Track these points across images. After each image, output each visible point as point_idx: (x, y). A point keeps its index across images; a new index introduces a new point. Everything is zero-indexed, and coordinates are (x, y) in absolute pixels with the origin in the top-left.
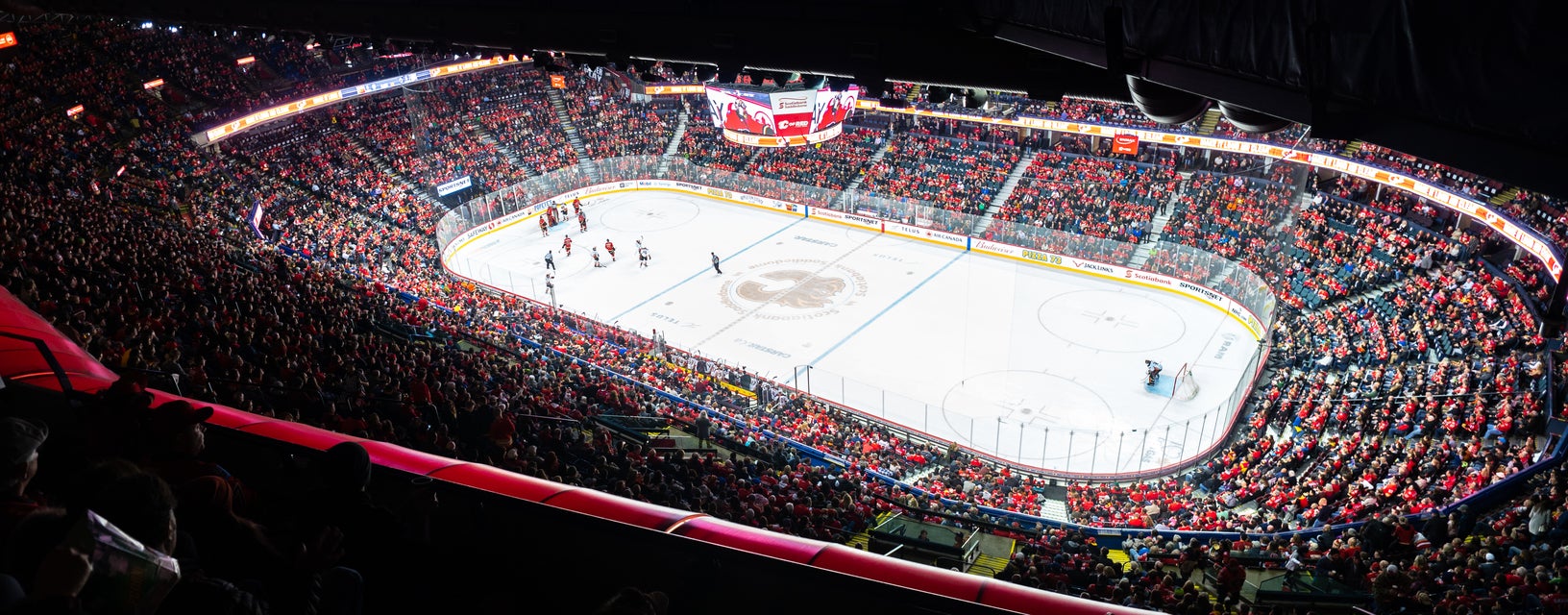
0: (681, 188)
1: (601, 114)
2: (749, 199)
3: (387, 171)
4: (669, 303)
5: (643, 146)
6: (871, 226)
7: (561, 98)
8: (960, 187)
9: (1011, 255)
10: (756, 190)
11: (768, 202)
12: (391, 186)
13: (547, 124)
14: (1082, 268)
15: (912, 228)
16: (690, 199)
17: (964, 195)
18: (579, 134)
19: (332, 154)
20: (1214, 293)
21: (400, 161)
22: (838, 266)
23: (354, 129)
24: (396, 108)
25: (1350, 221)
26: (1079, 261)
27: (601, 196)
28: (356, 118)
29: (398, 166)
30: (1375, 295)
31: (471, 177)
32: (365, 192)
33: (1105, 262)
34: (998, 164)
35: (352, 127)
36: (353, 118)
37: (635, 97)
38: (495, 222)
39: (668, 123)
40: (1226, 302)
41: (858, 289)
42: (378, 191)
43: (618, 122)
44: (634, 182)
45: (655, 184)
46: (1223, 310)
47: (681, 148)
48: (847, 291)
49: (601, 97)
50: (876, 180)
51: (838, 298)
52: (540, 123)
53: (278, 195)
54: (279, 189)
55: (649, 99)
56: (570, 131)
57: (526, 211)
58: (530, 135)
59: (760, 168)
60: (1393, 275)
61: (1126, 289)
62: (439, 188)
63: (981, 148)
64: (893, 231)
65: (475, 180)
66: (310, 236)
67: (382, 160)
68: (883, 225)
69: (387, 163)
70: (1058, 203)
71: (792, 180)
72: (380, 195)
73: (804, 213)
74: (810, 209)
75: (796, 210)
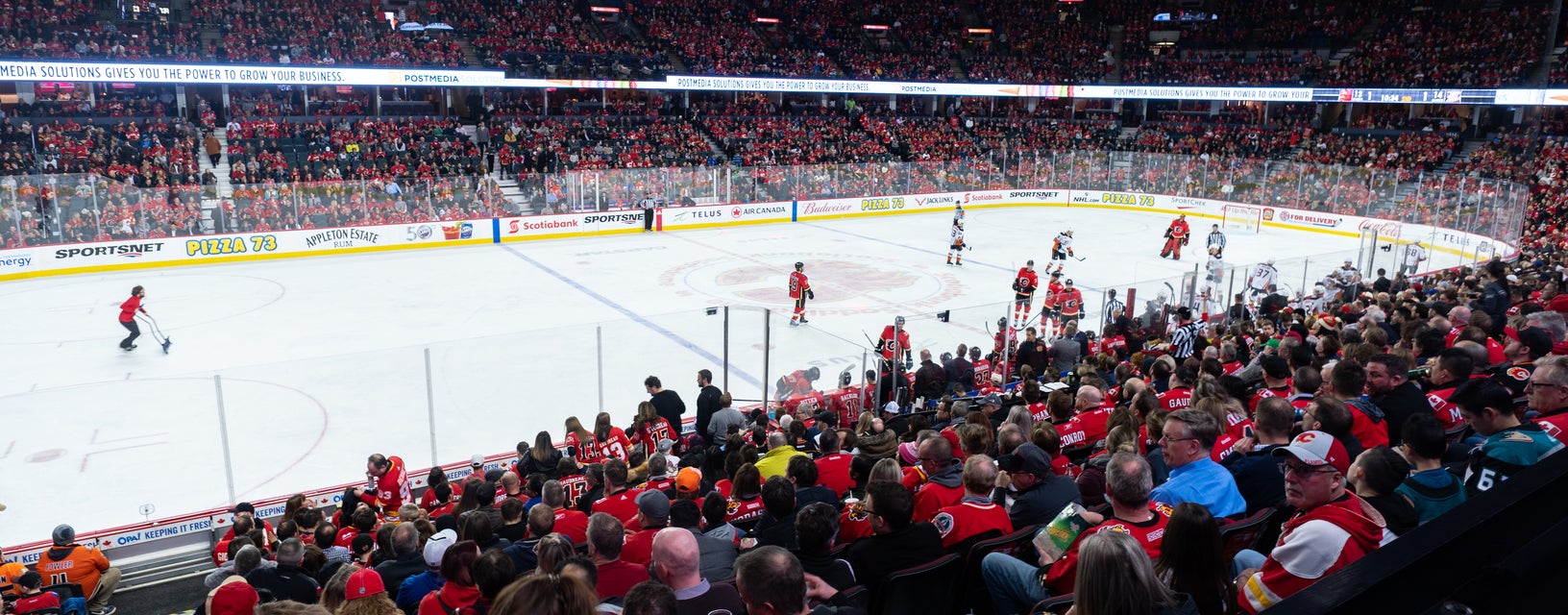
9: (853, 210)
15: (694, 210)
26: (920, 197)
46: (1062, 205)
73: (490, 235)
74: (505, 224)
75: (469, 235)
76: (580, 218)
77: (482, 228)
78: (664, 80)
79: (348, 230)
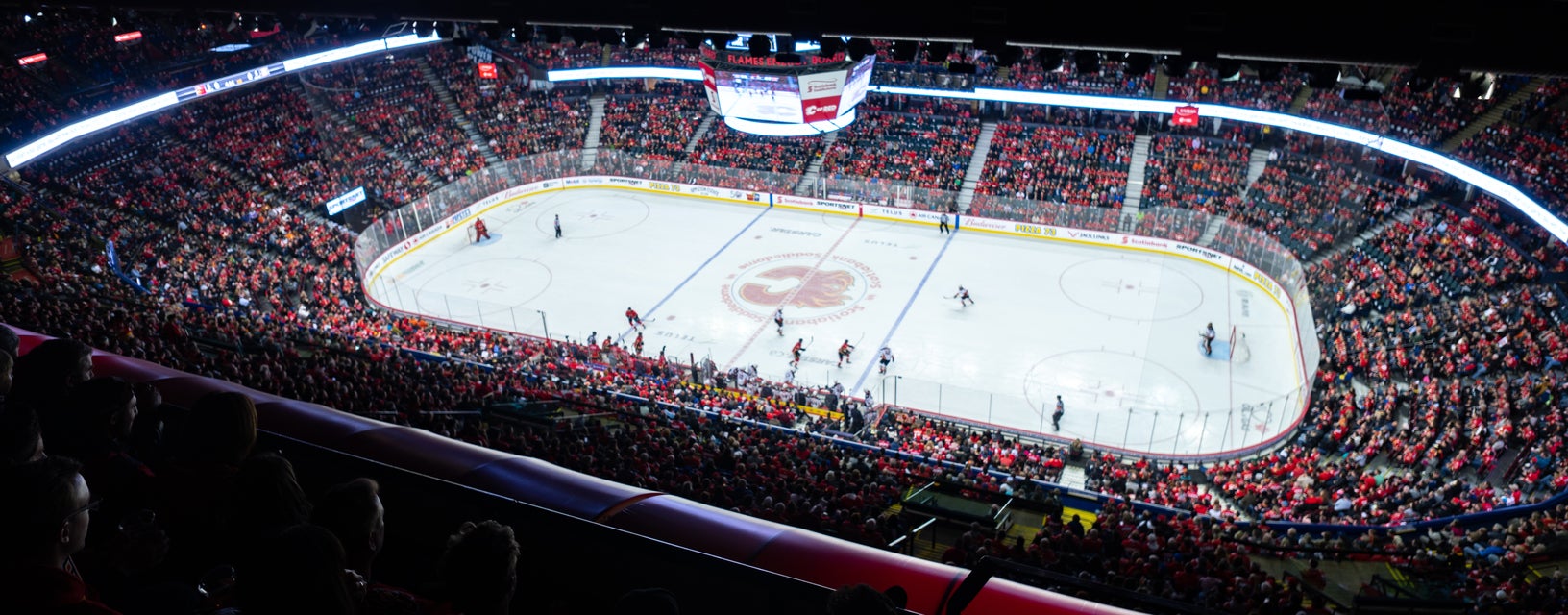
0: (616, 183)
1: (499, 105)
2: (701, 191)
3: (254, 188)
4: (671, 318)
5: (558, 139)
6: (848, 210)
7: (446, 88)
8: (930, 163)
9: (1004, 230)
10: (705, 180)
11: (725, 193)
12: (267, 208)
13: (437, 120)
14: (1078, 238)
15: (891, 209)
16: (632, 195)
17: (936, 173)
18: (477, 129)
19: (179, 173)
20: (1213, 252)
21: (270, 176)
22: (835, 258)
23: (198, 140)
24: (247, 111)
25: (1310, 173)
26: (1074, 231)
27: (524, 200)
28: (196, 126)
29: (269, 182)
30: (1359, 242)
31: (365, 188)
32: (235, 218)
33: (1100, 230)
34: (960, 137)
35: (194, 137)
36: (192, 127)
37: (535, 84)
38: (411, 240)
39: (580, 112)
40: (1226, 260)
41: (869, 282)
42: (252, 214)
43: (522, 115)
44: (559, 180)
45: (585, 181)
46: (1223, 268)
47: (603, 139)
48: (859, 282)
49: (494, 86)
50: (837, 161)
51: (855, 292)
52: (431, 119)
53: (124, 231)
54: (121, 222)
55: (550, 87)
56: (467, 126)
57: (443, 223)
58: (420, 134)
59: (703, 156)
60: (1368, 222)
61: (1125, 255)
62: (328, 205)
63: (937, 122)
64: (874, 214)
65: (369, 192)
66: (187, 281)
67: (245, 175)
68: (861, 209)
69: (251, 179)
70: (1033, 174)
71: (744, 167)
72: (257, 220)
73: (769, 202)
74: (776, 197)
75: (758, 200)
76: (814, 201)
77: (764, 197)
78: (973, 91)
79: (709, 188)
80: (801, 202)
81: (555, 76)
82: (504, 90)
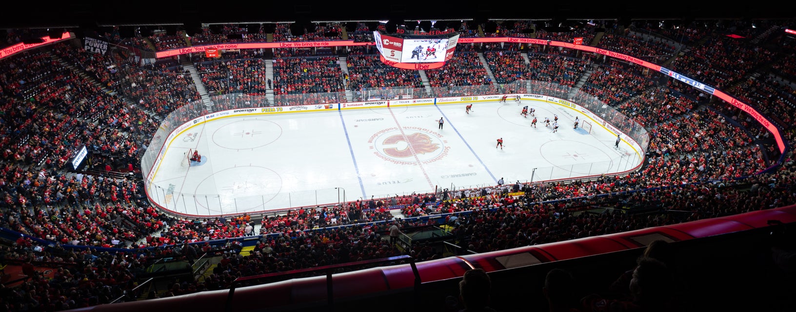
0: (238, 113)
1: (127, 77)
2: (295, 109)
6: (382, 105)
8: (404, 76)
9: (456, 101)
11: (311, 107)
14: (486, 99)
15: (401, 101)
16: (255, 118)
17: (409, 80)
18: (123, 95)
20: (538, 95)
22: (405, 128)
26: (485, 96)
27: (187, 133)
31: (83, 146)
37: (144, 62)
43: (148, 82)
44: (202, 117)
45: (218, 115)
46: (544, 101)
49: (116, 65)
50: (359, 81)
55: (159, 61)
56: (115, 94)
59: (283, 89)
64: (395, 105)
68: (388, 103)
71: (311, 92)
73: (338, 108)
74: (342, 105)
75: (332, 108)
76: (364, 103)
77: (335, 106)
79: (300, 106)
80: (356, 105)
81: (160, 55)
82: (124, 67)
